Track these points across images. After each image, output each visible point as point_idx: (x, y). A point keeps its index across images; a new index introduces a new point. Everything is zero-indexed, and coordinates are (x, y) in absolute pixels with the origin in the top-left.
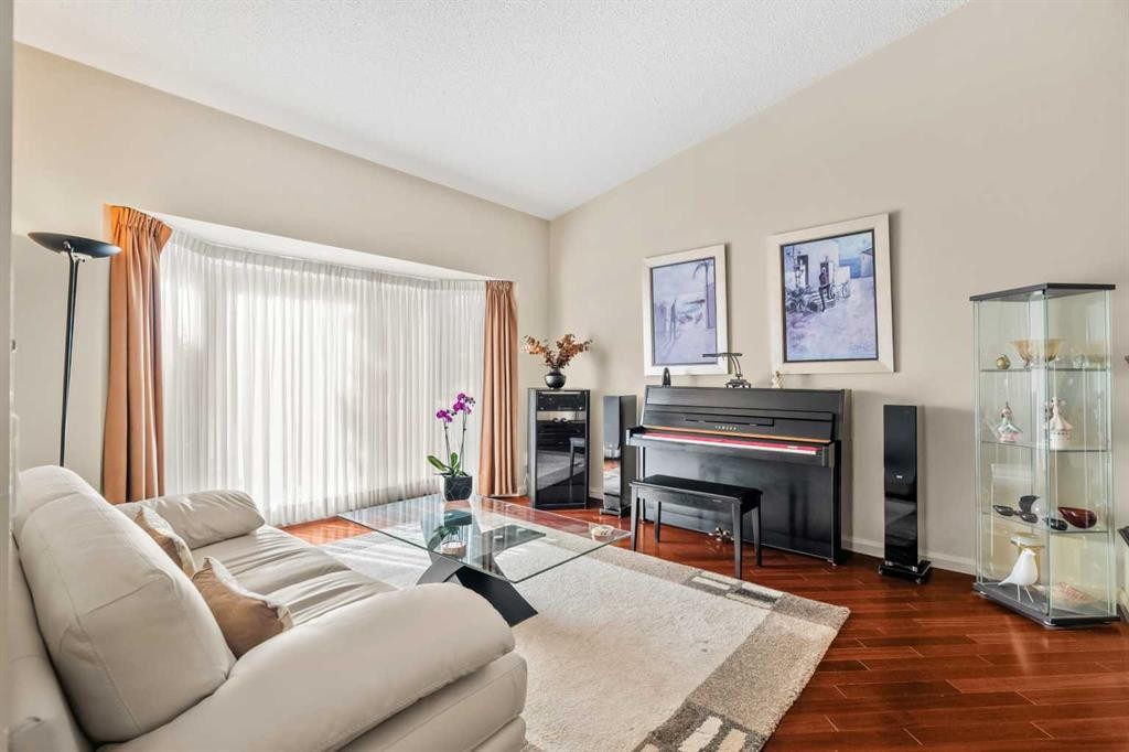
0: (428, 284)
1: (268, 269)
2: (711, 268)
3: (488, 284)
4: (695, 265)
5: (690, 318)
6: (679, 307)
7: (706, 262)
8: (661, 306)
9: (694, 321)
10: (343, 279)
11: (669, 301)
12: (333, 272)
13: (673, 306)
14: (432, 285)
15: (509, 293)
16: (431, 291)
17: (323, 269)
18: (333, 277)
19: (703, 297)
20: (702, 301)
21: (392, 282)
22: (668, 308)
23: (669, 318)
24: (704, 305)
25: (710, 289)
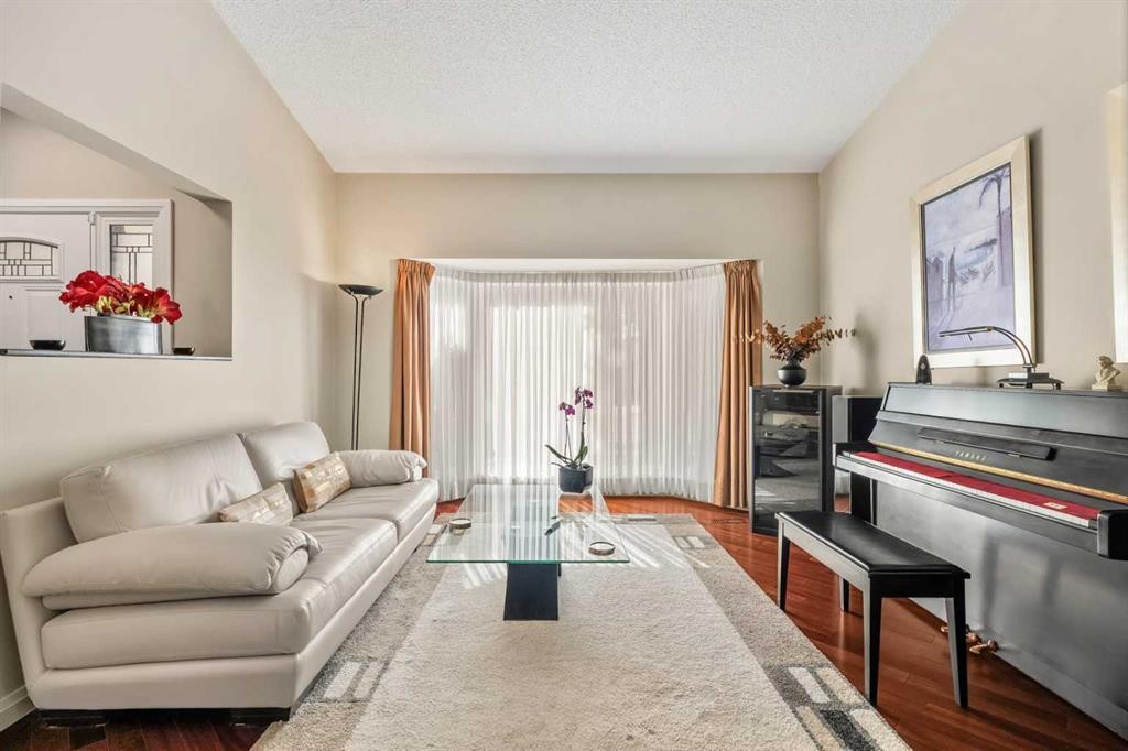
0: (667, 276)
1: (517, 284)
2: (1006, 182)
3: (725, 266)
4: (980, 185)
5: (974, 273)
6: (960, 259)
7: (996, 176)
8: (937, 259)
9: (981, 276)
10: (579, 284)
11: (947, 250)
12: (570, 280)
13: (952, 259)
14: (672, 277)
15: (749, 273)
16: (671, 284)
17: (560, 279)
18: (570, 284)
19: (994, 235)
20: (993, 242)
21: (627, 281)
22: (945, 261)
23: (945, 277)
24: (996, 247)
25: (1005, 221)
